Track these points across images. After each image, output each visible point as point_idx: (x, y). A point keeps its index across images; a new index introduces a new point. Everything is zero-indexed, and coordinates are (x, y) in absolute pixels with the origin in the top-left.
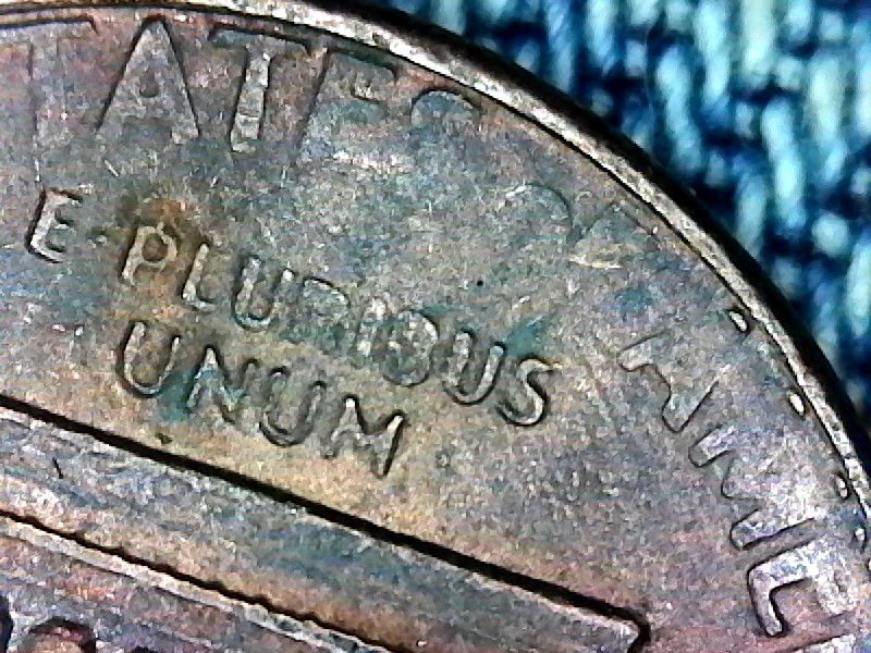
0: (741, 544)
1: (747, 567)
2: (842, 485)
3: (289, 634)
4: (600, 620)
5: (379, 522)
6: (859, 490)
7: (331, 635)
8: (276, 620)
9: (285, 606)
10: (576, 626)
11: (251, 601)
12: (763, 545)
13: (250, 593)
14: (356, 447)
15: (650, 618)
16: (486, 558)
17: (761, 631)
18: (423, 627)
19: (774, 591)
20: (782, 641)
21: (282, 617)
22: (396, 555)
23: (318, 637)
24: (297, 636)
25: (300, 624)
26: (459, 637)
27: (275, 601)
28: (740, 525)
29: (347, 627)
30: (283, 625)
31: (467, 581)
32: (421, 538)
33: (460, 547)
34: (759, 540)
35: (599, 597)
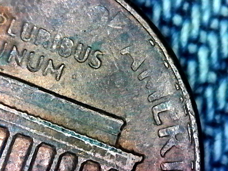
0: (150, 101)
1: (152, 107)
2: (177, 86)
3: (33, 121)
4: (113, 119)
5: (57, 92)
6: (182, 88)
7: (44, 121)
8: (30, 117)
9: (32, 113)
10: (107, 121)
11: (23, 112)
12: (156, 101)
13: (23, 110)
14: (52, 73)
15: (126, 119)
16: (85, 102)
17: (155, 123)
18: (67, 120)
19: (158, 114)
20: (161, 126)
21: (31, 117)
22: (61, 101)
23: (40, 122)
24: (35, 121)
25: (36, 118)
26: (77, 123)
27: (29, 112)
28: (151, 96)
29: (48, 120)
30: (31, 119)
31: (79, 108)
32: (68, 97)
33: (78, 99)
34: (155, 100)
35: (113, 113)
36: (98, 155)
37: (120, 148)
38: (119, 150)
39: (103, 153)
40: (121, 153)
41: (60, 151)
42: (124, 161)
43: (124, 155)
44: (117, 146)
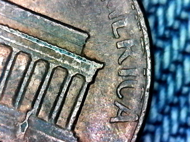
0: (110, 18)
1: (112, 23)
2: (133, 6)
3: (13, 33)
4: (80, 33)
5: (33, 10)
6: (136, 8)
7: (22, 34)
9: (12, 27)
10: (74, 34)
11: (5, 26)
12: (115, 19)
13: (5, 24)
15: (90, 33)
16: (56, 19)
17: (114, 37)
18: (41, 33)
19: (117, 29)
20: (118, 39)
21: (11, 30)
22: (36, 17)
23: (19, 34)
24: (15, 34)
25: (15, 31)
26: (49, 35)
27: (10, 26)
28: (111, 14)
29: (25, 32)
31: (51, 23)
33: (50, 16)
34: (115, 17)
35: (79, 28)
36: (66, 62)
37: (85, 56)
38: (84, 58)
39: (71, 61)
40: (85, 61)
41: (35, 59)
42: (88, 67)
43: (88, 62)
44: (82, 55)
